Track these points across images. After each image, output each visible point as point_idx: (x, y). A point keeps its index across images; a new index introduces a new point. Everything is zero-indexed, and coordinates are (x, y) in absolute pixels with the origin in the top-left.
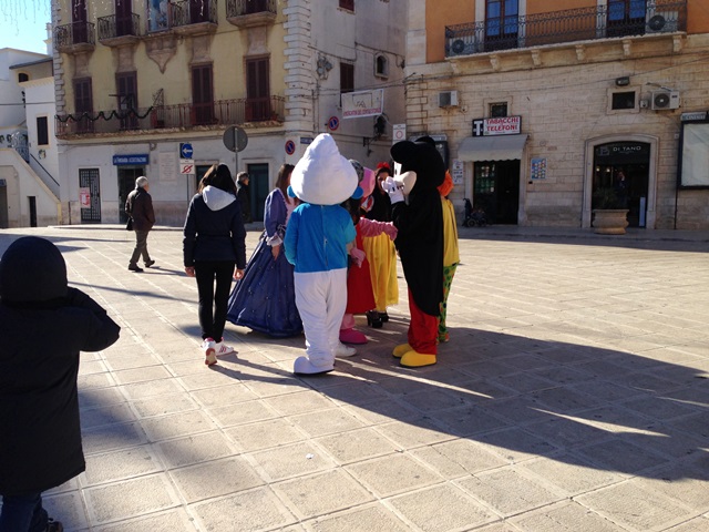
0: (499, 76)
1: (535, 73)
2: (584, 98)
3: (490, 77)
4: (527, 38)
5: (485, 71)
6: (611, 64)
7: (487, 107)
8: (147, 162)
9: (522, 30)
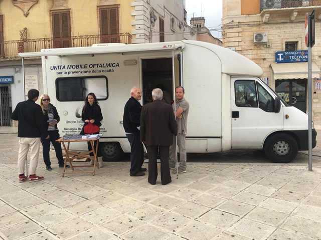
0: (293, 25)
7: (284, 44)
8: (13, 82)
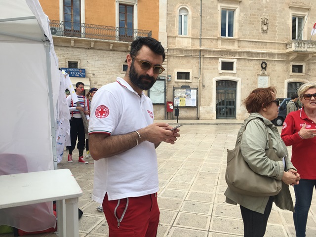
0: (74, 49)
1: (90, 51)
2: (112, 65)
3: (68, 49)
4: (86, 34)
5: (66, 45)
6: (122, 53)
7: (67, 63)
9: (83, 30)
